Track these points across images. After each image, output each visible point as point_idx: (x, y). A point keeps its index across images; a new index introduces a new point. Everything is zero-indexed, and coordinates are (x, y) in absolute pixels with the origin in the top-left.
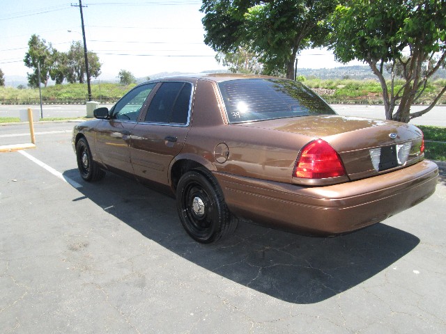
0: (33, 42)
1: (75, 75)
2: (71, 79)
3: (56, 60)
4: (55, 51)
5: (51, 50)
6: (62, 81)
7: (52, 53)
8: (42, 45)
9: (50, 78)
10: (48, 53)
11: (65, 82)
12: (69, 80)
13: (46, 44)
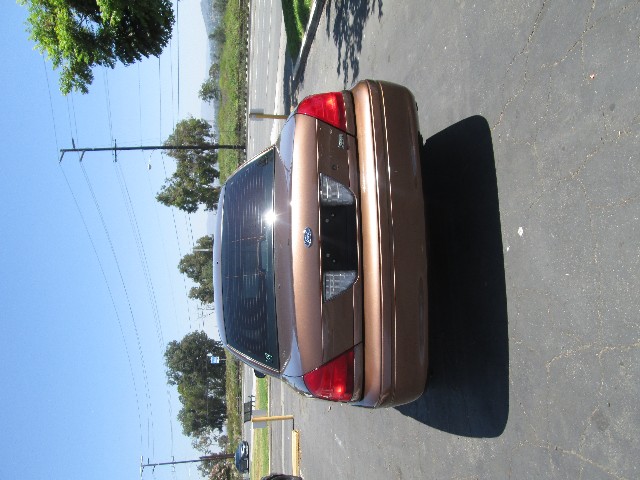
0: (165, 200)
1: (207, 155)
2: (213, 159)
3: (187, 175)
4: (176, 175)
5: (175, 180)
6: (216, 171)
7: (179, 179)
8: (169, 190)
9: (211, 184)
10: (180, 185)
11: (216, 167)
12: (214, 162)
13: (168, 186)
